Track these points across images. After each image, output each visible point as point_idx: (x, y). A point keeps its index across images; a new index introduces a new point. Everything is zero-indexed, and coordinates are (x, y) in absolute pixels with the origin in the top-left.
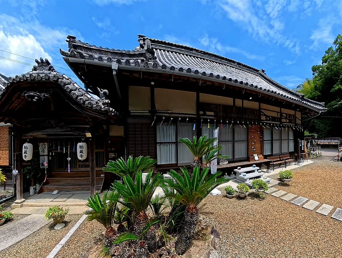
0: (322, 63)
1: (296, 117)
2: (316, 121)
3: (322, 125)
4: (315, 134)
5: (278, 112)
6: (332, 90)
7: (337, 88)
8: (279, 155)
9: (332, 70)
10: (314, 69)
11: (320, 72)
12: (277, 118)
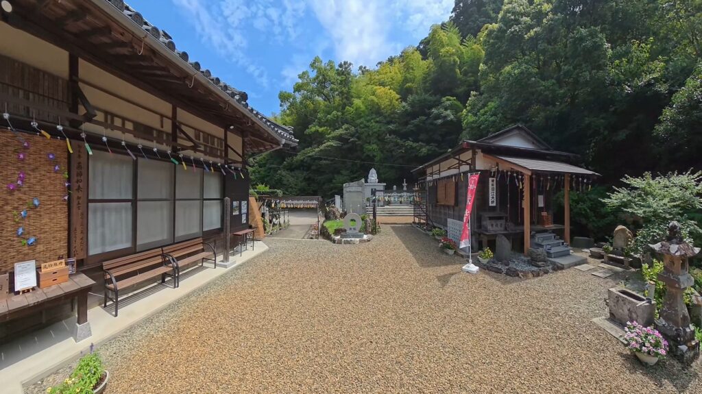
0: (294, 92)
1: (227, 146)
2: (284, 173)
3: (291, 180)
4: (278, 191)
5: (162, 116)
6: (307, 131)
7: (313, 129)
8: (162, 247)
9: (306, 107)
10: (283, 97)
11: (292, 104)
12: (160, 132)
